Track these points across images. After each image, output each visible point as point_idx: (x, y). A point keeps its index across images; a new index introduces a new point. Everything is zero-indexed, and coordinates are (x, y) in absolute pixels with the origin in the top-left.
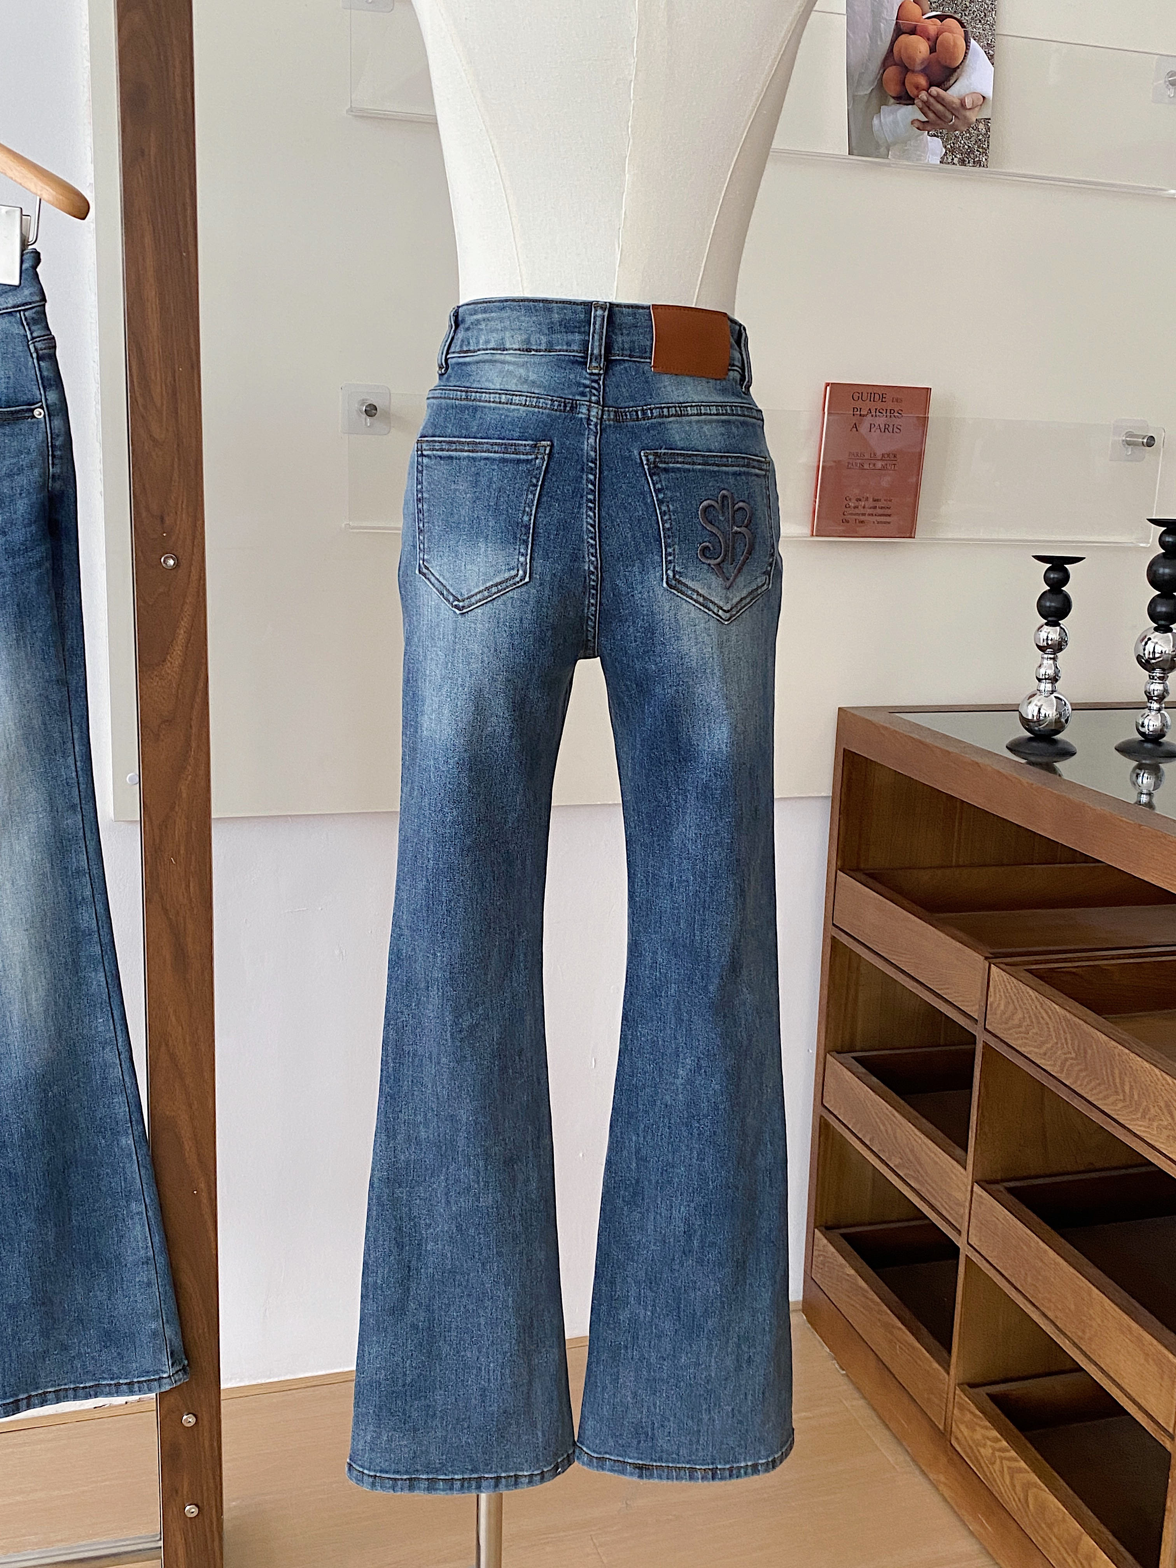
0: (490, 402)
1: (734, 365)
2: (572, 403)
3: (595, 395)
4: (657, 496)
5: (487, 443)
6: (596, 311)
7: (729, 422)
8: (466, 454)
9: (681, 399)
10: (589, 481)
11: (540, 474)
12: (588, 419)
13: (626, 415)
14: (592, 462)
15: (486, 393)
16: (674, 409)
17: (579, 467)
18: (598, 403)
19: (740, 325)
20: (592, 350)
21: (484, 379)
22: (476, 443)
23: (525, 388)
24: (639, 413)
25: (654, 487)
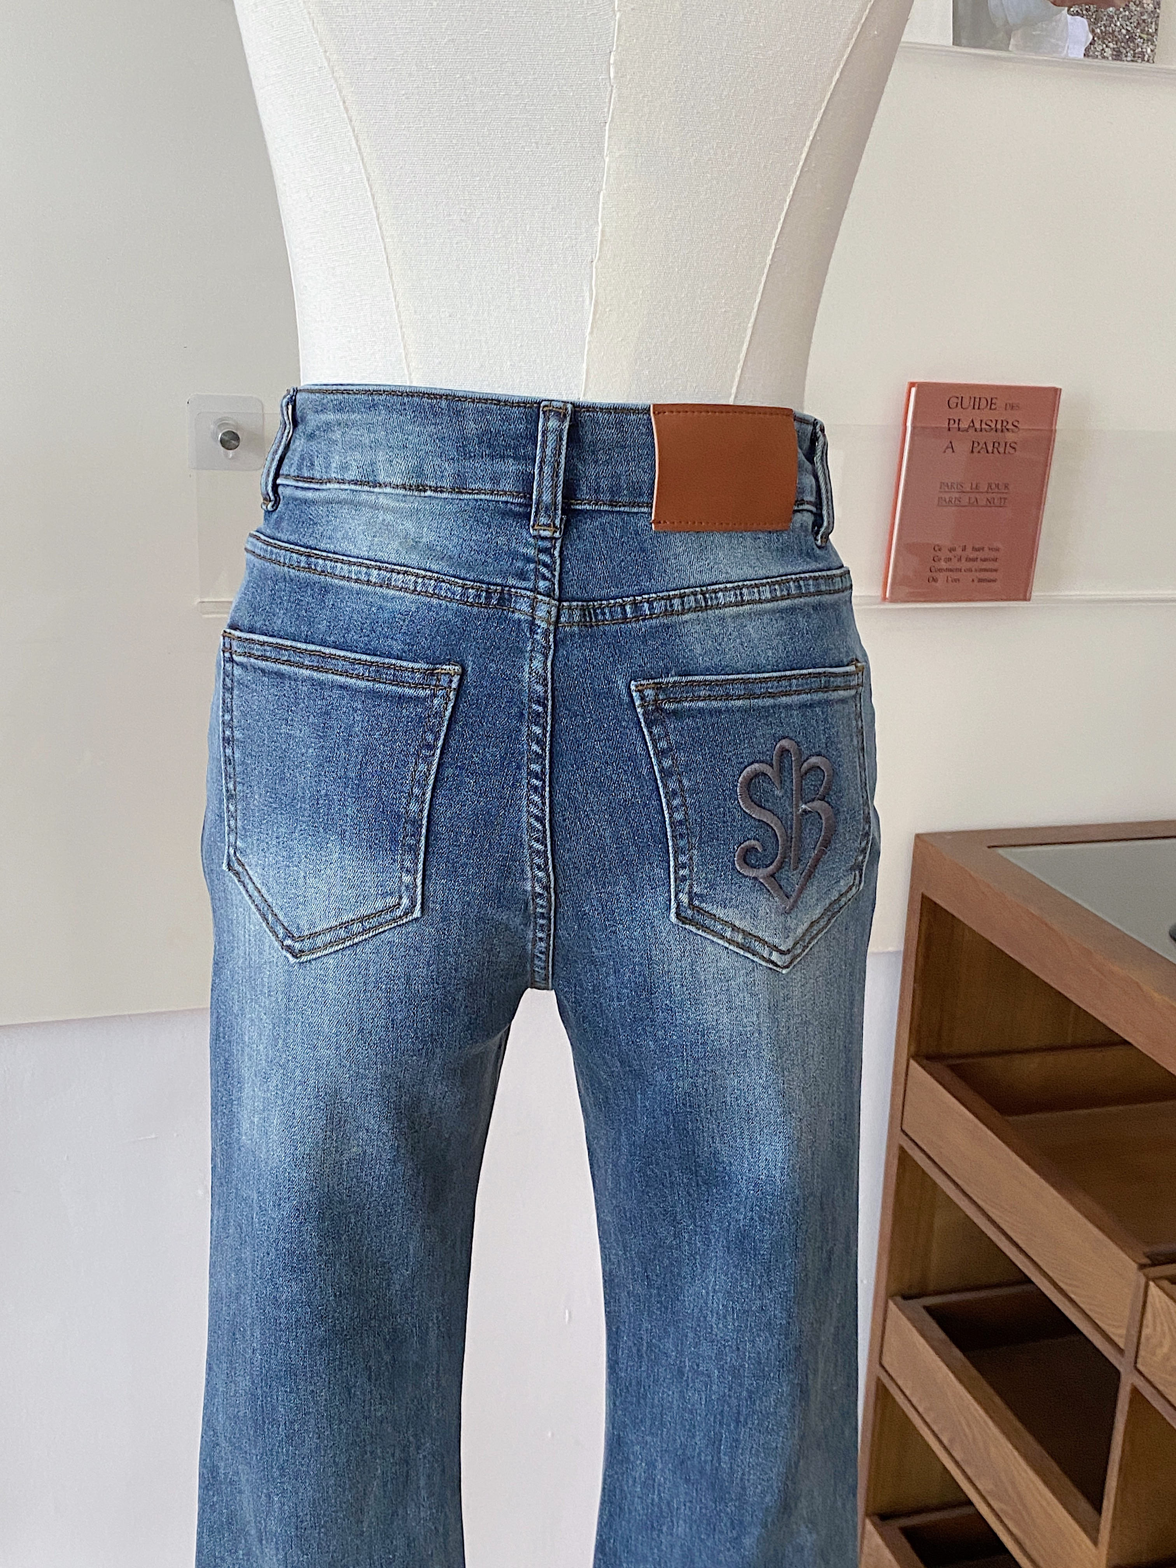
0: (349, 579)
1: (802, 502)
2: (502, 592)
3: (545, 578)
4: (660, 763)
5: (345, 658)
6: (547, 420)
7: (792, 610)
8: (307, 673)
9: (706, 578)
10: (531, 736)
11: (440, 724)
12: (532, 623)
13: (604, 614)
14: (538, 703)
15: (342, 562)
16: (692, 598)
17: (514, 710)
18: (549, 594)
19: (815, 423)
20: (540, 496)
21: (339, 535)
22: (324, 656)
23: (413, 559)
24: (628, 608)
25: (655, 747)
